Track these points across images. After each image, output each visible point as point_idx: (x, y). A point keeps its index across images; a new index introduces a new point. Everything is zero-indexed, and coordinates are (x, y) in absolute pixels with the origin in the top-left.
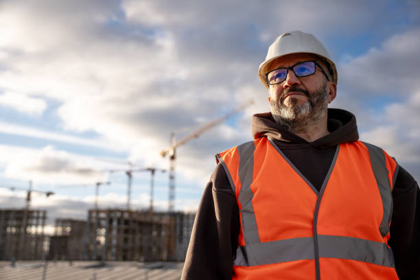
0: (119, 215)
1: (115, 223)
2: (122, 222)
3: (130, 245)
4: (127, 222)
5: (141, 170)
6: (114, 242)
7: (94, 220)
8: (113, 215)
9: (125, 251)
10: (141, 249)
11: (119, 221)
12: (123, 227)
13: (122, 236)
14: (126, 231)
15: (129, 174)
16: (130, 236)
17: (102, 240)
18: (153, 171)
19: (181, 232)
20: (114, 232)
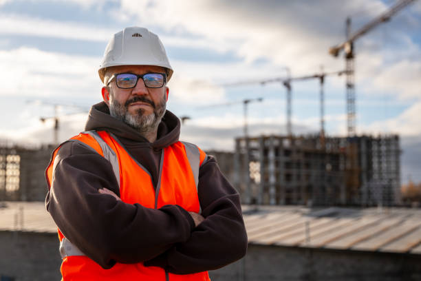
0: (276, 143)
1: (271, 155)
2: (281, 153)
3: (294, 183)
4: (287, 152)
6: (272, 180)
7: (244, 151)
8: (268, 143)
9: (289, 191)
10: (309, 189)
11: (277, 150)
12: (283, 159)
13: (283, 170)
14: (288, 165)
15: (287, 84)
16: (294, 171)
17: (257, 177)
18: (322, 78)
20: (272, 167)
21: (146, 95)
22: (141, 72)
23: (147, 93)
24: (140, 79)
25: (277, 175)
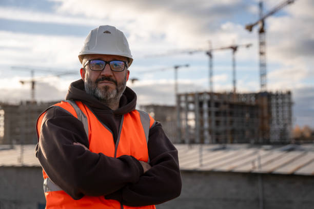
0: (207, 97)
1: (205, 106)
2: (213, 104)
3: (221, 128)
4: (217, 105)
5: (222, 49)
6: (206, 125)
7: (183, 105)
8: (202, 98)
9: (218, 134)
10: (233, 132)
11: (209, 103)
12: (214, 109)
13: (214, 118)
14: (217, 114)
15: (209, 54)
16: (222, 119)
17: (192, 123)
18: (234, 49)
19: (270, 113)
20: (206, 115)
21: (111, 76)
22: (109, 59)
23: (112, 74)
24: (108, 65)
25: (210, 122)
